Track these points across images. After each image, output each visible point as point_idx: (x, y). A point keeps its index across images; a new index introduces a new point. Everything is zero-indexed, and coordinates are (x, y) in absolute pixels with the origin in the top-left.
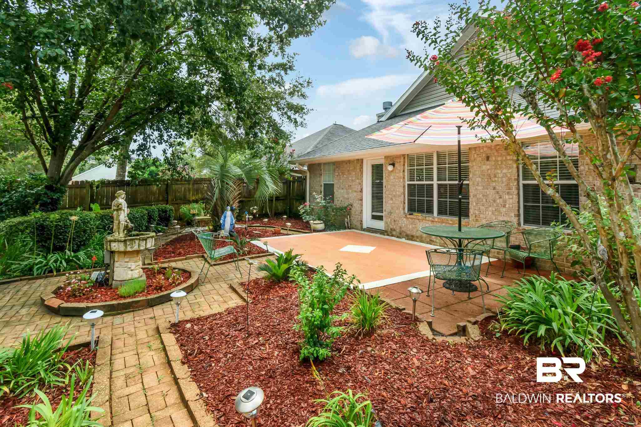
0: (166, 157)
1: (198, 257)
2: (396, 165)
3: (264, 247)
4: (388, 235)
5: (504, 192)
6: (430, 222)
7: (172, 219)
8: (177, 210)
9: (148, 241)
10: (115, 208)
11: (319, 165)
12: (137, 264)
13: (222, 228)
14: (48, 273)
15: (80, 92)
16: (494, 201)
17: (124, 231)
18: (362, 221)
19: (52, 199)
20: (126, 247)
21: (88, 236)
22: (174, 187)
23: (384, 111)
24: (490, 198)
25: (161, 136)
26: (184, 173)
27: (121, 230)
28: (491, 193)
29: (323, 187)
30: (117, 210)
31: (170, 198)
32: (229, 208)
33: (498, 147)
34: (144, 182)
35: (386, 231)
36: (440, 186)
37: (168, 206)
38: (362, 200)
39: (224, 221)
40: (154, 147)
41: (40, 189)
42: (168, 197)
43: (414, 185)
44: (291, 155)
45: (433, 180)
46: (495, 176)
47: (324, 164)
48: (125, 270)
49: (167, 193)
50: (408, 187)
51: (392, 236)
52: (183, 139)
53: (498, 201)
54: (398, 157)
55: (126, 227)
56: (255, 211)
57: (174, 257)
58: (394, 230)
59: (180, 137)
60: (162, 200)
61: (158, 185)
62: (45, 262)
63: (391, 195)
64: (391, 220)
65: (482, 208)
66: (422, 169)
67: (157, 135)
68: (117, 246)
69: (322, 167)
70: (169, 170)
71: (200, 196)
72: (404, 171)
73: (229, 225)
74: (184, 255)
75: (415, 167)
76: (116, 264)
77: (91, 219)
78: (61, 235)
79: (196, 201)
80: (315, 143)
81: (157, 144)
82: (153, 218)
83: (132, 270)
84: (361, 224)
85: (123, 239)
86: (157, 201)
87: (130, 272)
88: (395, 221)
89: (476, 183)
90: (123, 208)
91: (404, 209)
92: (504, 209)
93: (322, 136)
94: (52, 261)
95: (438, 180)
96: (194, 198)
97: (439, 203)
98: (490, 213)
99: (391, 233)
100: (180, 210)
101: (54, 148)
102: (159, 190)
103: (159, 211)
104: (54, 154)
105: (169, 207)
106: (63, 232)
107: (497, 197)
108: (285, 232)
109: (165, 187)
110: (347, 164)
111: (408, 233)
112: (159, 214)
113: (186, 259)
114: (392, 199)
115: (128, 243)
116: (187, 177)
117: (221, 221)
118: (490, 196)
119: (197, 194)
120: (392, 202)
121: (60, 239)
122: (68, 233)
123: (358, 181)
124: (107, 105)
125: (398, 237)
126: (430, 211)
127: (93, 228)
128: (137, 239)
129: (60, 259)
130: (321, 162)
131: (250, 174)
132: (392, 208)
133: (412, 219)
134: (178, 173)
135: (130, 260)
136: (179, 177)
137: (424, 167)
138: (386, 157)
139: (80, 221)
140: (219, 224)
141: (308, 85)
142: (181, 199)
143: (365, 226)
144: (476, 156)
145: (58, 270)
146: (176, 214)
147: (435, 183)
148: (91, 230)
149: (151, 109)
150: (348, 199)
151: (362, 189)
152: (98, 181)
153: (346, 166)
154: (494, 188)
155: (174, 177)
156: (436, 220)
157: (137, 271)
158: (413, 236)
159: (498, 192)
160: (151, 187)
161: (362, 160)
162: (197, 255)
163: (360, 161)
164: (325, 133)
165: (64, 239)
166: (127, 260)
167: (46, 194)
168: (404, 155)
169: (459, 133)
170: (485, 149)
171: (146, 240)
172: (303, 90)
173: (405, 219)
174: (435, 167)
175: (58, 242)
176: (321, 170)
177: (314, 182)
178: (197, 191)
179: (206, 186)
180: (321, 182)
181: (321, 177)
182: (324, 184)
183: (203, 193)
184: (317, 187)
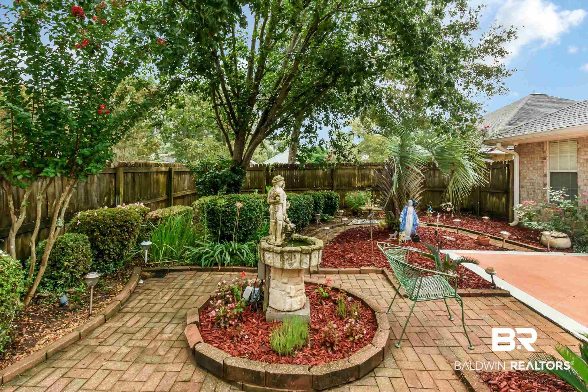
0: (332, 139)
1: (376, 272)
3: (487, 277)
7: (338, 207)
8: (343, 197)
9: (313, 255)
10: (272, 201)
11: (541, 144)
12: (299, 287)
13: (402, 228)
14: (214, 266)
15: (256, 77)
17: (282, 234)
19: (234, 180)
20: (283, 264)
21: (254, 225)
22: (340, 172)
25: (327, 117)
26: (351, 157)
27: (279, 234)
29: (548, 178)
30: (274, 204)
31: (335, 184)
32: (411, 202)
34: (311, 167)
37: (333, 192)
39: (404, 219)
40: (320, 128)
41: (225, 170)
42: (333, 183)
44: (484, 133)
47: (550, 142)
48: (282, 295)
49: (332, 178)
52: (349, 119)
55: (285, 229)
57: (344, 266)
59: (346, 117)
60: (328, 186)
61: (324, 170)
62: (212, 252)
67: (324, 116)
68: (271, 259)
69: (547, 147)
70: (335, 153)
71: (366, 182)
73: (411, 225)
74: (357, 265)
76: (273, 283)
77: (257, 207)
78: (228, 222)
79: (362, 189)
80: (508, 119)
81: (323, 125)
82: (319, 206)
83: (291, 297)
85: (279, 249)
86: (323, 187)
87: (289, 300)
90: (281, 202)
93: (516, 111)
94: (217, 253)
96: (359, 185)
100: (346, 198)
101: (237, 133)
102: (325, 174)
103: (325, 197)
104: (237, 139)
105: (335, 194)
106: (230, 219)
108: (500, 244)
109: (330, 171)
112: (325, 201)
113: (360, 272)
115: (286, 257)
116: (354, 160)
117: (401, 220)
119: (363, 180)
121: (228, 226)
122: (235, 221)
124: (278, 88)
127: (259, 216)
128: (297, 252)
129: (225, 251)
130: (544, 140)
131: (442, 156)
134: (345, 156)
135: (288, 281)
136: (345, 160)
139: (246, 208)
140: (395, 221)
141: (509, 37)
142: (346, 185)
145: (223, 265)
146: (341, 201)
148: (256, 219)
149: (318, 86)
152: (272, 165)
155: (340, 161)
157: (298, 299)
160: (317, 171)
162: (375, 268)
164: (520, 106)
165: (231, 226)
166: (285, 280)
167: (230, 175)
171: (310, 254)
172: (502, 45)
175: (227, 230)
176: (544, 152)
177: (529, 169)
178: (363, 177)
179: (372, 172)
180: (542, 169)
181: (542, 162)
182: (552, 173)
183: (369, 180)
184: (537, 178)
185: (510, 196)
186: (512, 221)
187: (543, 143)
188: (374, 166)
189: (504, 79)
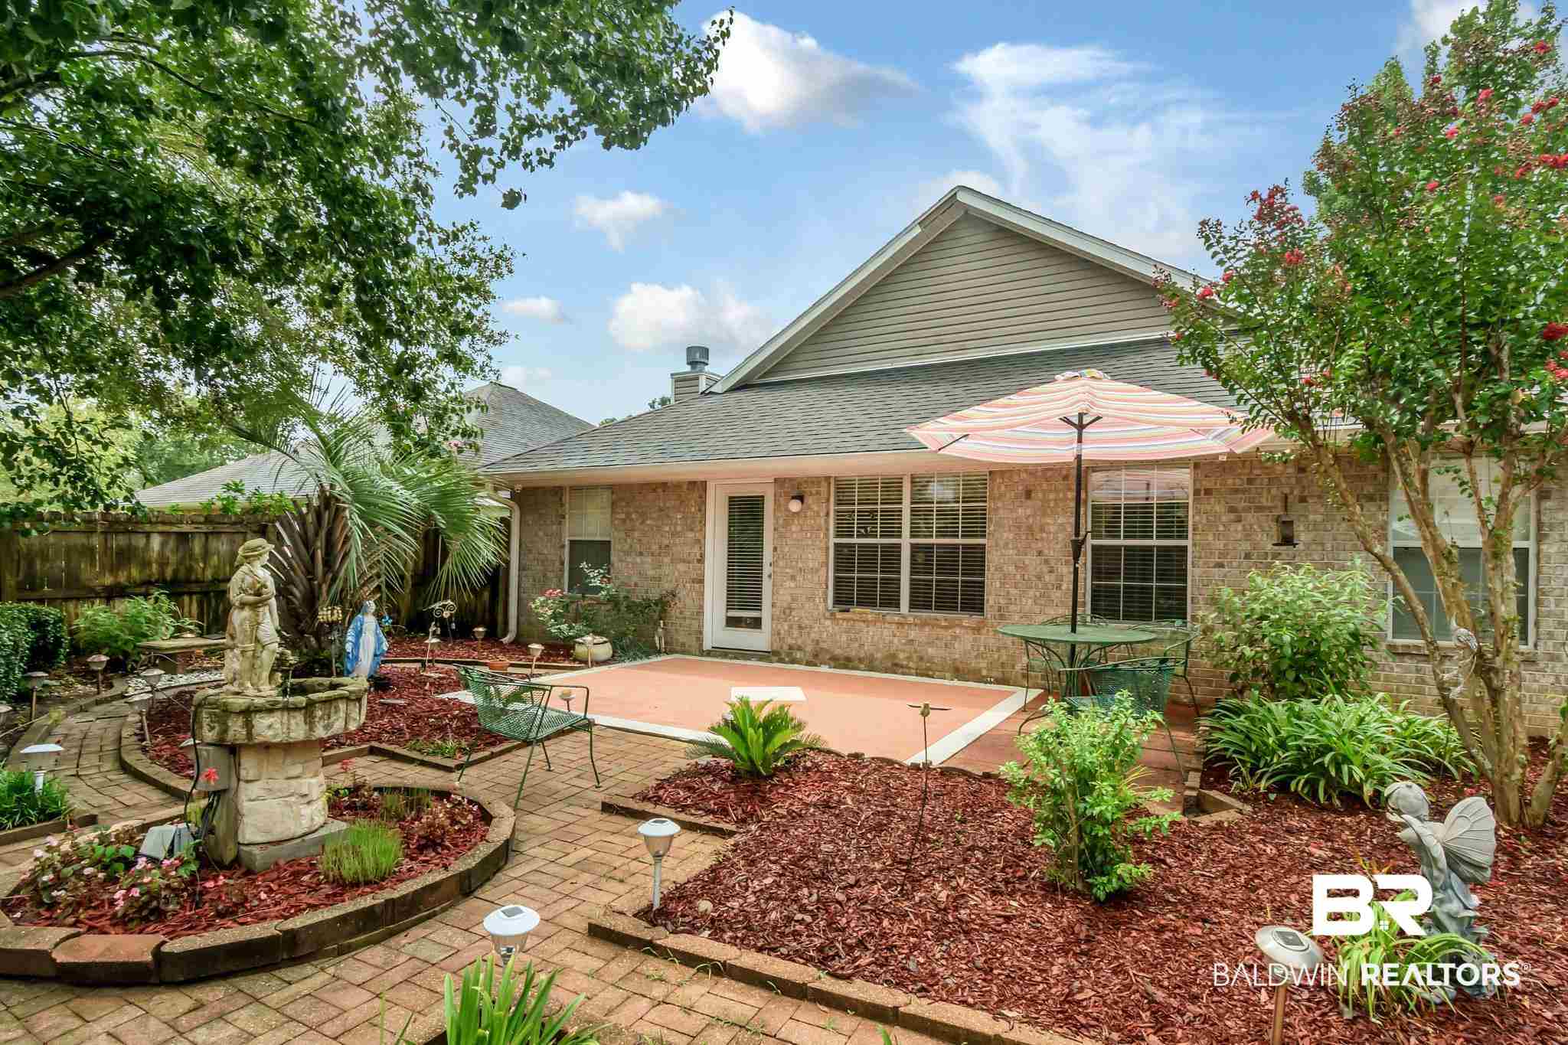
2: (809, 500)
4: (781, 661)
5: (1058, 560)
6: (894, 626)
10: (248, 598)
11: (557, 491)
13: (350, 664)
16: (1039, 578)
18: (701, 633)
23: (688, 368)
24: (1032, 571)
28: (1031, 560)
29: (567, 550)
30: (254, 606)
33: (1049, 474)
35: (775, 653)
36: (915, 548)
38: (701, 581)
39: (356, 645)
42: (3, 578)
43: (851, 546)
45: (900, 536)
46: (1042, 530)
50: (836, 550)
51: (793, 662)
53: (1047, 578)
54: (815, 481)
56: (446, 614)
58: (799, 649)
63: (791, 567)
64: (791, 627)
65: (1013, 591)
66: (873, 512)
69: (566, 498)
72: (827, 514)
73: (371, 657)
75: (856, 507)
84: (700, 640)
88: (800, 627)
89: (1001, 543)
91: (825, 600)
92: (1058, 594)
95: (912, 536)
97: (913, 583)
98: (1030, 601)
99: (789, 655)
107: (1045, 569)
110: (654, 490)
111: (838, 652)
114: (793, 578)
118: (1031, 569)
120: (792, 585)
123: (690, 535)
125: (808, 664)
126: (891, 601)
130: (565, 483)
132: (794, 600)
133: (848, 620)
137: (879, 507)
138: (779, 481)
143: (707, 645)
144: (1003, 488)
147: (906, 541)
150: (660, 579)
151: (702, 556)
153: (651, 496)
154: (1040, 553)
156: (911, 620)
158: (848, 659)
159: (1047, 562)
161: (704, 484)
163: (698, 487)
168: (827, 479)
169: (1080, 441)
170: (1024, 475)
173: (828, 623)
174: (906, 507)
176: (562, 505)
177: (536, 535)
178: (125, 557)
179: (156, 542)
180: (560, 535)
181: (560, 523)
182: (572, 542)
183: (145, 564)
184: (548, 550)
185: (501, 587)
186: (505, 635)
187: (561, 488)
188: (164, 523)
189: (492, 350)
